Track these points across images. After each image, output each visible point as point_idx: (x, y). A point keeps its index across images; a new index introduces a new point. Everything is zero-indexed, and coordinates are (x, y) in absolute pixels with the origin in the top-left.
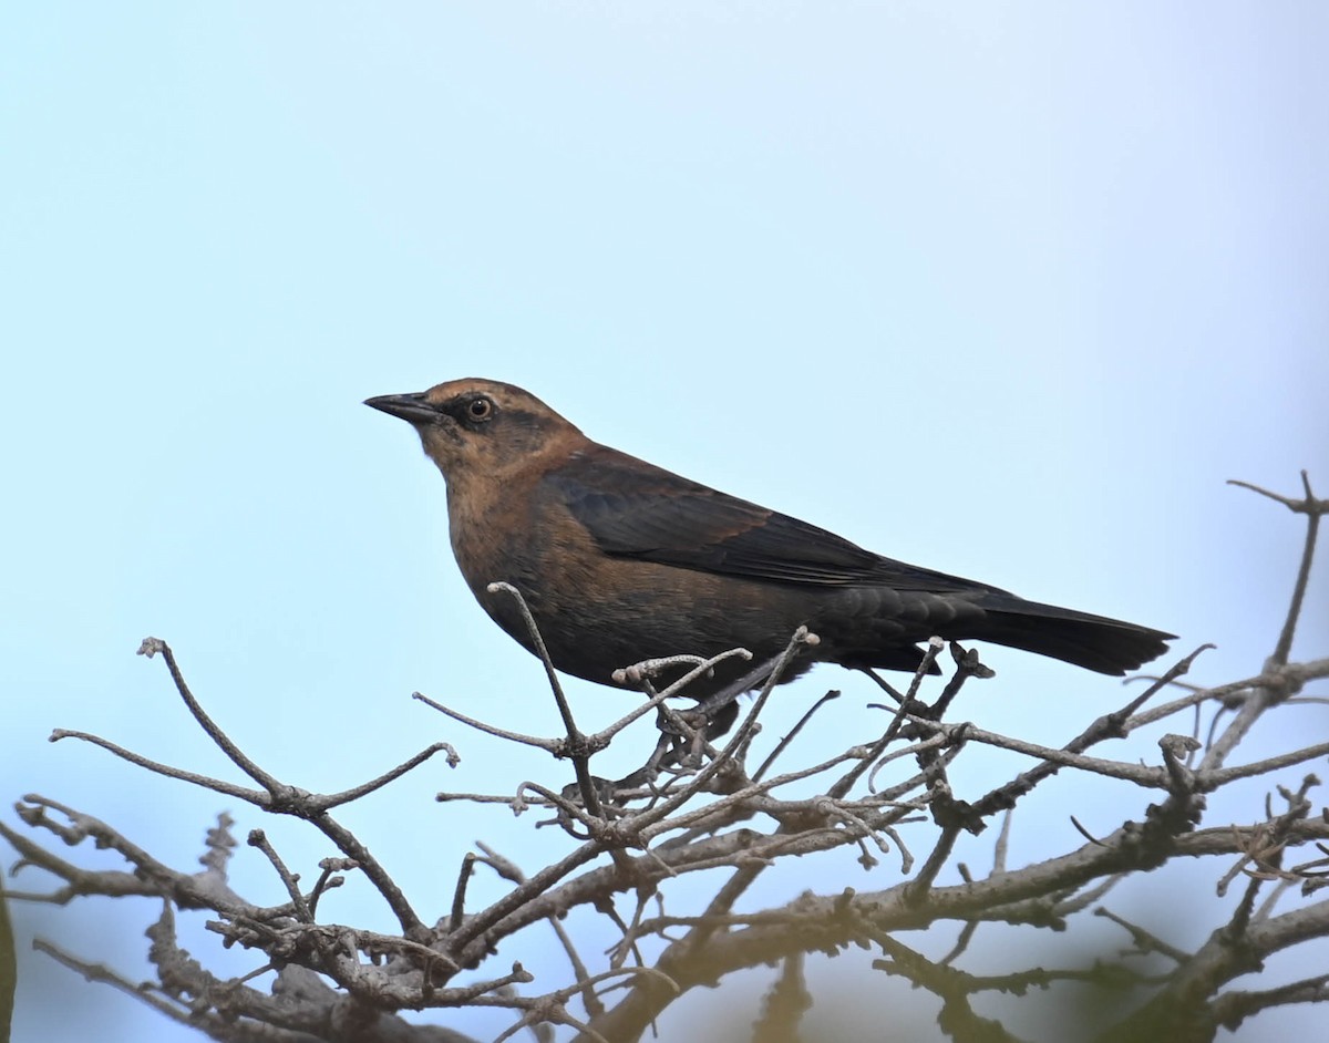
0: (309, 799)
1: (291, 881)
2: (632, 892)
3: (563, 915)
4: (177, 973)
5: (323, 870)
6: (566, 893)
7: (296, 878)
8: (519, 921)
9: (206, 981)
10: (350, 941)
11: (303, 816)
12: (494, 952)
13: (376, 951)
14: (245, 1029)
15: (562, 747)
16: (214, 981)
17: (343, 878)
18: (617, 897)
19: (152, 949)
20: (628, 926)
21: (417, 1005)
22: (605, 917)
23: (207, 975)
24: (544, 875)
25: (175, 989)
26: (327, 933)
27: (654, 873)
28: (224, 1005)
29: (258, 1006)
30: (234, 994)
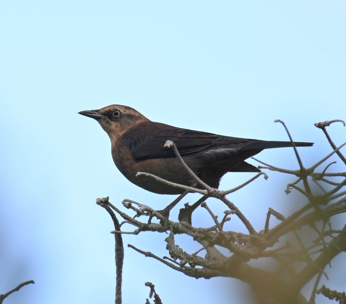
0: (219, 192)
1: (215, 218)
2: (321, 221)
4: (176, 253)
5: (225, 214)
7: (217, 217)
9: (185, 254)
10: (235, 236)
11: (218, 198)
13: (241, 241)
14: (196, 270)
15: (299, 172)
16: (187, 255)
17: (230, 218)
19: (167, 245)
20: (321, 232)
21: (256, 257)
22: (313, 229)
23: (185, 253)
25: (175, 258)
26: (227, 233)
27: (329, 214)
28: (191, 262)
29: (202, 262)
30: (193, 258)
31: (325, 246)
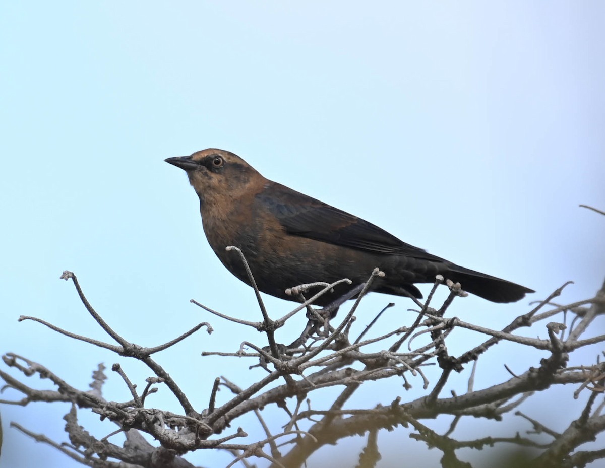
0: (141, 350)
1: (132, 388)
2: (295, 397)
3: (262, 408)
4: (78, 437)
5: (148, 383)
6: (263, 398)
7: (135, 387)
8: (241, 411)
9: (92, 440)
10: (160, 416)
11: (138, 358)
12: (229, 426)
13: (173, 425)
14: (109, 464)
15: (261, 326)
16: (95, 441)
17: (157, 389)
19: (66, 425)
20: (293, 414)
21: (192, 448)
22: (282, 409)
23: (92, 438)
24: (253, 387)
25: (77, 444)
26: (149, 412)
27: (306, 389)
28: (101, 452)
29: (116, 452)
30: (104, 447)
31: (299, 435)
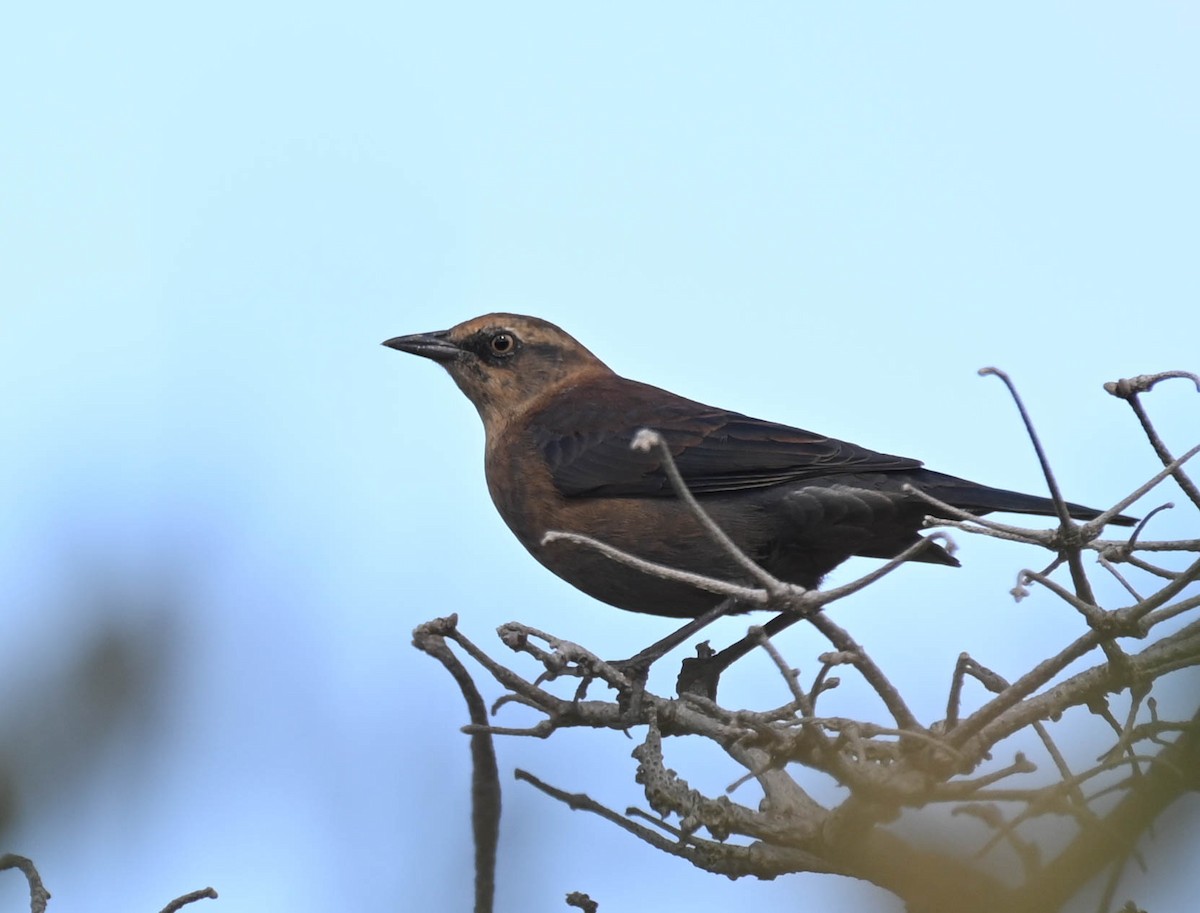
1: (791, 676)
2: (1127, 691)
3: (1056, 717)
4: (666, 793)
5: (822, 665)
6: (1059, 694)
7: (796, 673)
8: (1013, 724)
9: (694, 799)
10: (853, 732)
12: (988, 757)
14: (731, 850)
15: (1055, 537)
16: (702, 799)
17: (838, 679)
18: (1112, 698)
19: (639, 769)
20: (1122, 727)
21: (919, 800)
22: (1099, 718)
23: (696, 793)
24: (1043, 668)
25: (664, 809)
26: (829, 725)
27: (1150, 671)
28: (716, 822)
29: (749, 821)
30: (722, 810)
31: (1136, 768)
